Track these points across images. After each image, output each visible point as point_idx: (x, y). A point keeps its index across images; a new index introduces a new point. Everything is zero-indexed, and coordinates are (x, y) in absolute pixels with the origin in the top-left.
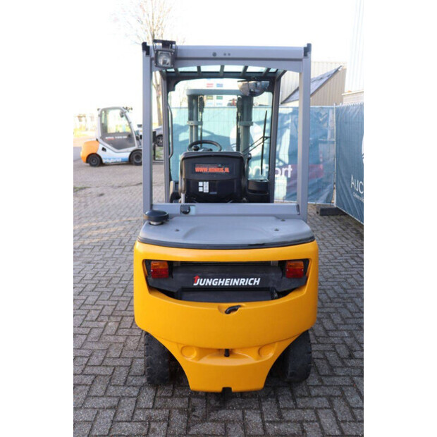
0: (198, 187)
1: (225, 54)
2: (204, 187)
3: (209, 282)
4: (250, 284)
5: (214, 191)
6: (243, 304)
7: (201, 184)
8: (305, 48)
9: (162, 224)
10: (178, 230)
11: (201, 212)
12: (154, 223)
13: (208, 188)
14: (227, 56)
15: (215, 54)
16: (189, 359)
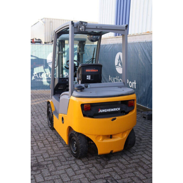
0: (86, 77)
1: (100, 27)
2: (89, 77)
3: (104, 111)
4: (117, 110)
5: (92, 79)
6: (117, 117)
7: (87, 76)
8: (126, 26)
9: (82, 91)
10: (91, 92)
11: (92, 86)
12: (79, 91)
13: (90, 78)
14: (101, 28)
15: (97, 27)
16: (99, 141)
